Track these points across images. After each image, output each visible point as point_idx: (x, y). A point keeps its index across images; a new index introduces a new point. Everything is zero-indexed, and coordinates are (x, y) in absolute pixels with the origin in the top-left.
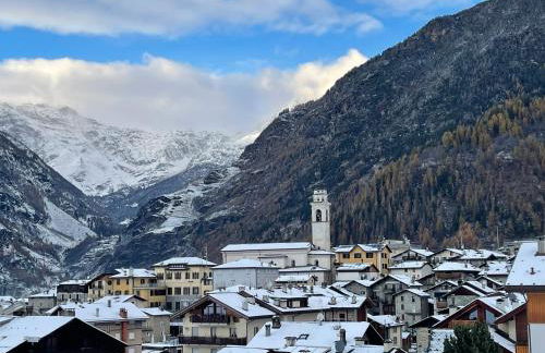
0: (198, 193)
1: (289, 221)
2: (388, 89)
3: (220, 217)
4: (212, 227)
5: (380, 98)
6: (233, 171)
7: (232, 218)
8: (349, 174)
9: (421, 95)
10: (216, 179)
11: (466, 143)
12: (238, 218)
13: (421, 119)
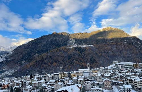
0: (5, 56)
1: (23, 61)
2: (37, 44)
3: (10, 60)
4: (9, 61)
5: (36, 45)
6: (11, 53)
7: (12, 60)
8: (32, 55)
9: (42, 45)
10: (9, 54)
11: (53, 52)
12: (14, 60)
13: (42, 48)
